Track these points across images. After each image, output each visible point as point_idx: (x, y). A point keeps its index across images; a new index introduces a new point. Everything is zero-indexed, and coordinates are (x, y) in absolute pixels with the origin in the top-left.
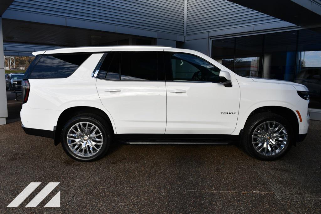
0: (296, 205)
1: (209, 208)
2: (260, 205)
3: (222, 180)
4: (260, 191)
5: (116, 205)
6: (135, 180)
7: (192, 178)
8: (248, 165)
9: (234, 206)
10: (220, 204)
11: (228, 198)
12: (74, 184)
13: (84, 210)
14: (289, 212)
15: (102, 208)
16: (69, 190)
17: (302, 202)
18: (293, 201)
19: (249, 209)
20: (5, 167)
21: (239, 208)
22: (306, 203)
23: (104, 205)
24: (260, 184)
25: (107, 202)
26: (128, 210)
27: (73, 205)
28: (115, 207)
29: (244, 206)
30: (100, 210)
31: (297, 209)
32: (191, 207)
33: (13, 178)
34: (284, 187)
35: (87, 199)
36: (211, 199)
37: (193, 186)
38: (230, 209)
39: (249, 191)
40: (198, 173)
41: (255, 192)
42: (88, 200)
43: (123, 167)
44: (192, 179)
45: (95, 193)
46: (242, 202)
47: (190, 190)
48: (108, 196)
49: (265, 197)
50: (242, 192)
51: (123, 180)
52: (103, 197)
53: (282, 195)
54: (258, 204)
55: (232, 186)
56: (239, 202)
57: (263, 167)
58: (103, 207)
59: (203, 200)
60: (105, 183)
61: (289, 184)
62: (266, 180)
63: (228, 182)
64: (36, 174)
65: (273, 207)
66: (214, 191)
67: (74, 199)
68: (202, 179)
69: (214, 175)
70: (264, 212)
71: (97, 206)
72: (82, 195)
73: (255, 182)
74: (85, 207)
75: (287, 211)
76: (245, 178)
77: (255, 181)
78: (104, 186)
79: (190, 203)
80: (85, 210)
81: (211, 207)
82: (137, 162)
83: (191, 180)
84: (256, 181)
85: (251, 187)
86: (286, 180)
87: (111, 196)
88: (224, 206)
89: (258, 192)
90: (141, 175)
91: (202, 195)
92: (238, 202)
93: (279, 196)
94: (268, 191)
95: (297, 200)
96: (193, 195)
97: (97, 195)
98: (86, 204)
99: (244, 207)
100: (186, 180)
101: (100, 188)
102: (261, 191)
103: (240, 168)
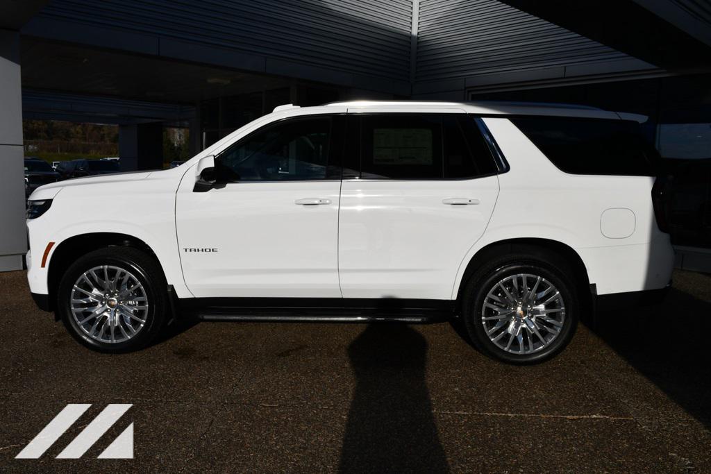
0: (683, 444)
1: (506, 447)
2: (609, 443)
3: (522, 392)
4: (604, 414)
5: (307, 441)
6: (336, 391)
7: (457, 386)
8: (569, 362)
9: (556, 445)
10: (528, 440)
11: (541, 428)
12: (206, 398)
13: (241, 452)
14: (673, 456)
15: (278, 447)
16: (198, 410)
17: (695, 437)
18: (678, 436)
19: (588, 450)
20: (45, 360)
21: (568, 448)
22: (704, 440)
23: (282, 442)
24: (603, 400)
25: (286, 434)
26: (334, 451)
27: (215, 441)
28: (305, 444)
29: (577, 444)
30: (276, 451)
31: (687, 452)
32: (467, 446)
33: (69, 385)
34: (652, 406)
35: (241, 429)
36: (507, 430)
37: (462, 404)
38: (550, 451)
39: (582, 415)
40: (468, 378)
41: (594, 416)
42: (244, 431)
43: (303, 363)
44: (457, 389)
45: (257, 417)
46: (572, 437)
47: (458, 411)
48: (286, 423)
49: (618, 427)
50: (568, 417)
51: (310, 391)
52: (275, 425)
53: (651, 424)
54: (605, 441)
55: (546, 403)
56: (566, 436)
57: (601, 366)
58: (281, 444)
59: (490, 433)
60: (274, 396)
61: (662, 402)
62: (614, 393)
63: (534, 396)
64: (117, 377)
65: (637, 447)
66: (509, 415)
67: (213, 428)
68: (479, 389)
69: (501, 382)
70: (621, 456)
71: (267, 444)
72: (228, 419)
73: (592, 397)
74: (242, 446)
75: (668, 456)
76: (568, 387)
77: (590, 395)
78: (272, 403)
79: (464, 439)
80: (243, 450)
81: (509, 446)
82: (332, 353)
83: (457, 392)
84: (594, 395)
85: (585, 407)
86: (654, 394)
87: (293, 422)
88: (535, 445)
89: (602, 417)
90: (347, 380)
91: (486, 421)
92: (562, 436)
93: (647, 425)
94: (621, 416)
95: (686, 434)
96: (468, 422)
97: (262, 420)
98: (242, 437)
99: (577, 446)
100: (444, 392)
101: (264, 406)
102: (607, 415)
103: (554, 369)
